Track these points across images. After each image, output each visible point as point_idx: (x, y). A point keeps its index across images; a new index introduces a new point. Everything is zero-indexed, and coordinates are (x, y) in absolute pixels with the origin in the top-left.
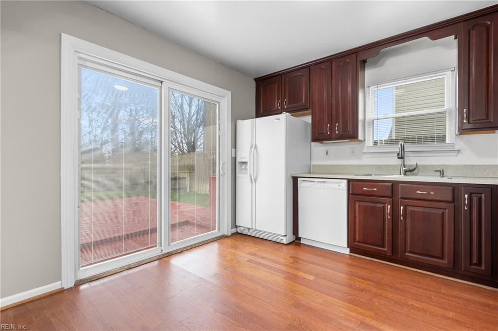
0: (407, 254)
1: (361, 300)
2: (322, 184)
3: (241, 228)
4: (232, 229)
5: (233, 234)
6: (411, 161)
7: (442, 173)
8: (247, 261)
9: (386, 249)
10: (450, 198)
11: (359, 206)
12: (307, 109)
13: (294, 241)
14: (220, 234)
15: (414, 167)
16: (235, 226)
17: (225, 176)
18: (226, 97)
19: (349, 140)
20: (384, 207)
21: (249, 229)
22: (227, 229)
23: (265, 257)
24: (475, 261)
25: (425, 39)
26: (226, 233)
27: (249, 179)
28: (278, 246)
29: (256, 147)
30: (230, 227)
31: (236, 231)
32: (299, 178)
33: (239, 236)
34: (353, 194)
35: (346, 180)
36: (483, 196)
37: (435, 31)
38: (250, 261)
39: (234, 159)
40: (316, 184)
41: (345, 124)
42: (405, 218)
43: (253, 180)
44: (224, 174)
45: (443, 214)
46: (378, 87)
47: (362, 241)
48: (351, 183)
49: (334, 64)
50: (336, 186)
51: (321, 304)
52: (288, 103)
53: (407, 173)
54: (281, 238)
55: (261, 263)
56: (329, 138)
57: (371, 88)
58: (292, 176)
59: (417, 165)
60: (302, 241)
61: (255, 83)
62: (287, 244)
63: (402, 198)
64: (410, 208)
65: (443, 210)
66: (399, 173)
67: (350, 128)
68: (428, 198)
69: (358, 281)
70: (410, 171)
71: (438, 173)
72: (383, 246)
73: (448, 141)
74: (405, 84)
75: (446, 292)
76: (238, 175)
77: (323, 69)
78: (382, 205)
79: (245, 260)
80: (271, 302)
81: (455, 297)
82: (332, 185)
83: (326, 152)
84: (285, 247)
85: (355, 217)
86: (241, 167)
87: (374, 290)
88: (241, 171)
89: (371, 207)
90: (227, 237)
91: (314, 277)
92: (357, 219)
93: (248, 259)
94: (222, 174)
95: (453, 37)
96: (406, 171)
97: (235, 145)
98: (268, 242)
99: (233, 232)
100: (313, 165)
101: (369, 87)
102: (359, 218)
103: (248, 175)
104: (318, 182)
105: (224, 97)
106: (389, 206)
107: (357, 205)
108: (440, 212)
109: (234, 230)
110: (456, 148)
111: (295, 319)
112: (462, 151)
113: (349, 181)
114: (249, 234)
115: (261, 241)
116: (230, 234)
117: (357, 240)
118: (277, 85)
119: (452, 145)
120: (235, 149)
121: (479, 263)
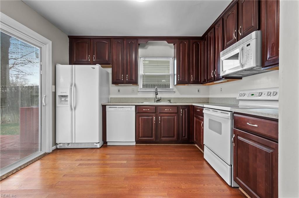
0: (161, 138)
1: (153, 164)
2: (122, 109)
3: (61, 145)
4: (53, 146)
5: (53, 151)
6: (159, 96)
7: (170, 101)
8: (79, 165)
9: (153, 138)
10: (176, 112)
11: (141, 119)
12: (109, 64)
13: (103, 145)
14: (42, 153)
15: (160, 99)
16: (55, 144)
17: (47, 107)
18: (48, 45)
19: (132, 85)
20: (152, 118)
21: (68, 144)
22: (49, 147)
23: (90, 159)
24: (184, 136)
25: (165, 42)
26: (47, 151)
27: (69, 108)
28: (94, 150)
29: (75, 85)
30: (52, 146)
31: (55, 148)
32: (107, 106)
33: (58, 151)
34: (138, 113)
35: (135, 106)
36: (186, 109)
37: (169, 39)
38: (80, 165)
39: (55, 93)
40: (118, 109)
41: (131, 76)
42: (161, 122)
43: (73, 108)
44: (46, 105)
45: (174, 118)
46: (145, 59)
47: (142, 136)
48: (137, 107)
49: (125, 41)
50: (129, 109)
51: (138, 173)
52: (96, 58)
53: (158, 101)
54: (95, 144)
55: (89, 164)
56: (122, 83)
57: (142, 58)
58: (102, 104)
59: (161, 98)
60: (108, 144)
61: (68, 39)
62: (100, 148)
63: (160, 113)
64: (163, 117)
65: (174, 117)
66: (154, 102)
67: (134, 78)
68: (169, 112)
69: (147, 156)
70: (159, 100)
71: (168, 101)
72: (152, 137)
73: (171, 88)
74: (156, 60)
75: (177, 150)
76: (57, 105)
77: (119, 43)
78: (151, 117)
79: (77, 165)
80: (111, 183)
81: (181, 151)
82: (127, 109)
83: (118, 91)
84: (98, 150)
85: (139, 125)
86: (61, 99)
87: (155, 158)
88: (61, 102)
89: (147, 118)
90: (49, 154)
91: (126, 161)
92: (140, 126)
93: (78, 164)
94: (44, 104)
95: (173, 44)
96: (157, 100)
97: (55, 83)
98: (85, 149)
99: (53, 149)
100: (111, 98)
101: (141, 58)
102: (141, 125)
103: (69, 105)
104: (119, 107)
105: (45, 44)
106: (155, 117)
107: (140, 118)
108: (173, 117)
109: (54, 147)
110: (174, 91)
111: (130, 186)
112: (176, 92)
113: (136, 106)
114: (69, 147)
115: (80, 150)
116: (51, 151)
117: (140, 136)
118: (87, 45)
119: (173, 89)
120: (54, 86)
121: (185, 136)
